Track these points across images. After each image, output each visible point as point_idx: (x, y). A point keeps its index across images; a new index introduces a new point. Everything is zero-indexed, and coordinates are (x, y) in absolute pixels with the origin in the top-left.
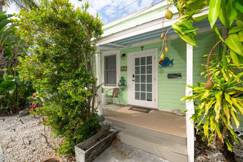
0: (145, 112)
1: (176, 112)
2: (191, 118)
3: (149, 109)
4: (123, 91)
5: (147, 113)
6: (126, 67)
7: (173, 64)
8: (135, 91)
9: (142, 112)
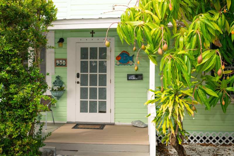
0: (97, 129)
1: (137, 123)
2: (153, 121)
3: (102, 125)
4: (59, 100)
5: (100, 129)
6: (66, 60)
7: (133, 61)
8: (81, 99)
9: (94, 129)
